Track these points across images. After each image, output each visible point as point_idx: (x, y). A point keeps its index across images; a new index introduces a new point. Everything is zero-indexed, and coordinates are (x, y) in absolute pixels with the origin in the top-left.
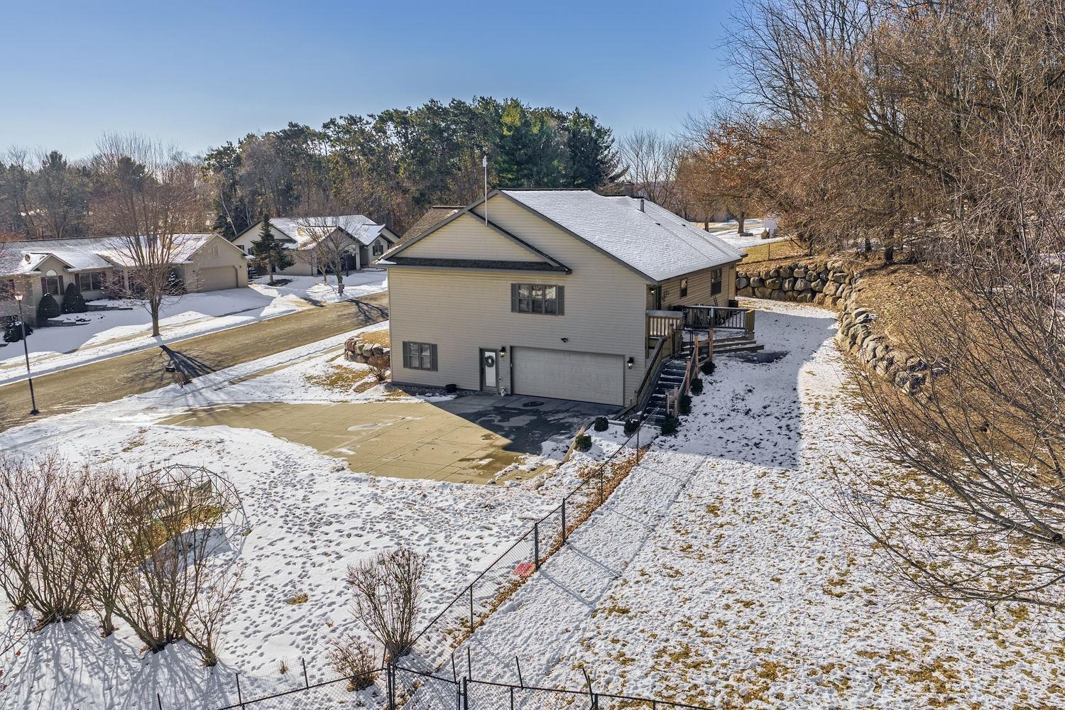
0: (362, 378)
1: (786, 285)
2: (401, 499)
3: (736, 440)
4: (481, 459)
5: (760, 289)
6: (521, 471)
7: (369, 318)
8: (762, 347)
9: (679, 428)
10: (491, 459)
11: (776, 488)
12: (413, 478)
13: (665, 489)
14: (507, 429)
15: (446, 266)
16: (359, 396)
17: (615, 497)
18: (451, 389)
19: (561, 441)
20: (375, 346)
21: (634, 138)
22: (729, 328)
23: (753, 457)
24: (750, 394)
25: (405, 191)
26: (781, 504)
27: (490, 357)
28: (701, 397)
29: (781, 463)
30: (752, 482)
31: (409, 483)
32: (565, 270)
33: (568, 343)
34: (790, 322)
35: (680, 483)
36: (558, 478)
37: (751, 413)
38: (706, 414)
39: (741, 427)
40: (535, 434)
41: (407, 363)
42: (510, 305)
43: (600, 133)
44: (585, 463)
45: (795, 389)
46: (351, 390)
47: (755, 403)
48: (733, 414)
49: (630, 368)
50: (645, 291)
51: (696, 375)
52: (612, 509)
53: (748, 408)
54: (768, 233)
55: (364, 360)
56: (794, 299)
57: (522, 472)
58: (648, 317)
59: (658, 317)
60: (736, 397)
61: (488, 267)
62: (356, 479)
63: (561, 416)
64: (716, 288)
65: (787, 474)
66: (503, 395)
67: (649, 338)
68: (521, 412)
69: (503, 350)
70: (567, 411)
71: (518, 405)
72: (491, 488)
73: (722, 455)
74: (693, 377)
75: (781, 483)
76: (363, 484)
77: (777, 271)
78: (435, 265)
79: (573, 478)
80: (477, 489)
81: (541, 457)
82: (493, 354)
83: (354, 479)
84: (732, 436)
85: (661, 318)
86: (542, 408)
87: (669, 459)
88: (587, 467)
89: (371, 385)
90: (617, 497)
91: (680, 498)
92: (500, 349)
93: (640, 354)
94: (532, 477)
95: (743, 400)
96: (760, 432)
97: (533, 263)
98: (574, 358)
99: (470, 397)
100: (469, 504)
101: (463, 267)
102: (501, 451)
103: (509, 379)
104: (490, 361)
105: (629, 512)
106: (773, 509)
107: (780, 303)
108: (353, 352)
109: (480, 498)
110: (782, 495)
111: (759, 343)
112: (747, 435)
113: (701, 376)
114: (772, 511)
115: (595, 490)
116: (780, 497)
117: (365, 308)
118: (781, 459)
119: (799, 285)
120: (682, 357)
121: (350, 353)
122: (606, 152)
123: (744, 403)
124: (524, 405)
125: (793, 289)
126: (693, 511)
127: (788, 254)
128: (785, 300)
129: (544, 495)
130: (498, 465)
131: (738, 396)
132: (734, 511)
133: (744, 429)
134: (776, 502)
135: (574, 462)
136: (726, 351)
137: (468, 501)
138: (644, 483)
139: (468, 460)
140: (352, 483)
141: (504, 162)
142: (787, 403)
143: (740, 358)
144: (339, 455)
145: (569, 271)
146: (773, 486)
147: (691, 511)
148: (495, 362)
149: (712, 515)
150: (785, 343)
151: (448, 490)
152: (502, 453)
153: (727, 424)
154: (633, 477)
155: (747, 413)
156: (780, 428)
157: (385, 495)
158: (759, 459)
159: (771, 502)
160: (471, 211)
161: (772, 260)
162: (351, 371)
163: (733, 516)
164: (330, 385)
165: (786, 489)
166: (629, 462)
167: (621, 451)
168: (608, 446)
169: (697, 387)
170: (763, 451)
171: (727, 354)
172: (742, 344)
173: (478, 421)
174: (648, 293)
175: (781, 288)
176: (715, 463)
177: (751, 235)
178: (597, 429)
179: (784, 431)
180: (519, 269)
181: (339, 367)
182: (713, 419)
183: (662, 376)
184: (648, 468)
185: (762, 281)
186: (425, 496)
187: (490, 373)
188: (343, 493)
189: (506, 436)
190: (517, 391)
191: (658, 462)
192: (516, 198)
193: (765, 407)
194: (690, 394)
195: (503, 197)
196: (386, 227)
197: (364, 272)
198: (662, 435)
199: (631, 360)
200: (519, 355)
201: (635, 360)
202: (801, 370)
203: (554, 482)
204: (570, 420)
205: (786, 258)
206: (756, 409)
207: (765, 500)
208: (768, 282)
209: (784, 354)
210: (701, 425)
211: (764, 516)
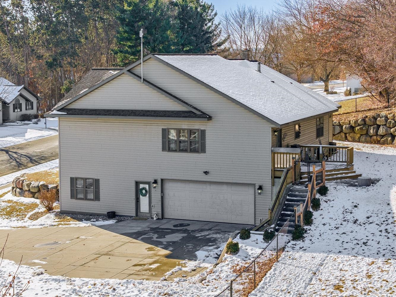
0: (34, 209)
1: (371, 131)
2: (96, 292)
3: (349, 241)
4: (151, 264)
5: (351, 134)
6: (184, 271)
7: (20, 164)
8: (360, 175)
9: (305, 235)
10: (158, 264)
11: (382, 271)
12: (100, 278)
13: (301, 276)
14: (165, 243)
15: (109, 115)
16: (35, 222)
17: (264, 283)
18: (112, 215)
19: (211, 251)
20: (41, 183)
21: (238, 13)
22: (334, 161)
23: (363, 252)
24: (356, 208)
25: (40, 57)
26: (387, 282)
27: (144, 188)
28: (319, 212)
29: (384, 255)
30: (365, 268)
31: (98, 281)
32: (207, 117)
33: (208, 175)
34: (378, 158)
35: (311, 272)
36: (217, 274)
37: (358, 222)
38: (324, 224)
39: (352, 232)
40: (188, 246)
41: (74, 195)
42: (161, 146)
43: (205, 8)
44: (236, 262)
45: (389, 204)
46: (26, 219)
47: (360, 214)
48: (344, 223)
49: (260, 194)
50: (271, 133)
51: (315, 196)
52: (263, 292)
53: (355, 219)
54: (350, 92)
55: (31, 195)
56: (378, 142)
57: (186, 272)
58: (274, 153)
59: (281, 153)
60: (346, 211)
61: (144, 115)
62: (56, 280)
63: (206, 233)
64: (320, 133)
65: (389, 261)
66: (155, 219)
67: (274, 170)
68: (173, 232)
69: (155, 182)
70: (210, 229)
71: (170, 226)
72: (165, 283)
73: (340, 252)
74: (313, 197)
75: (386, 267)
76: (61, 283)
77: (364, 120)
78: (99, 114)
79: (229, 273)
80: (155, 283)
81: (197, 262)
82: (147, 186)
83: (53, 280)
84: (345, 238)
85: (284, 153)
86: (190, 228)
87: (301, 257)
88: (238, 265)
89: (42, 214)
90: (265, 283)
91: (313, 282)
92: (153, 181)
93: (267, 182)
94: (194, 275)
95: (351, 213)
96: (366, 235)
97: (180, 111)
98: (214, 187)
99: (128, 221)
100: (151, 293)
101: (123, 115)
102: (165, 259)
103: (160, 206)
104: (144, 192)
105: (277, 293)
106: (382, 285)
107: (367, 145)
108: (21, 189)
109: (158, 289)
110: (387, 276)
111: (357, 173)
112: (356, 238)
113: (318, 196)
114: (381, 286)
115: (247, 280)
116: (386, 277)
117: (15, 155)
118: (384, 252)
119: (381, 131)
120: (302, 183)
121: (18, 190)
122: (210, 24)
123: (352, 215)
124: (174, 226)
125: (377, 135)
126: (324, 290)
127: (370, 107)
128: (371, 143)
129: (208, 285)
130: (165, 268)
131: (347, 211)
132: (354, 288)
133: (354, 233)
134: (384, 280)
135: (227, 263)
136: (334, 179)
137: (150, 292)
138: (285, 273)
139: (141, 265)
140: (53, 282)
141: (125, 32)
142: (384, 214)
143: (345, 183)
144: (35, 264)
145: (210, 118)
146: (380, 270)
147: (322, 290)
148: (148, 193)
149: (338, 291)
150: (376, 173)
151: (132, 285)
152: (166, 260)
153: (341, 231)
154: (275, 270)
155: (355, 222)
156: (381, 231)
157: (82, 290)
158: (368, 253)
159: (380, 280)
160: (129, 71)
161: (359, 111)
162: (22, 204)
163: (354, 291)
164: (7, 215)
165: (390, 272)
166: (270, 260)
167: (263, 253)
168: (252, 249)
169: (316, 205)
170: (370, 247)
171: (334, 181)
172: (345, 173)
173: (140, 238)
174: (273, 135)
175: (367, 134)
176: (335, 257)
177: (336, 93)
178: (242, 238)
179: (384, 233)
180: (169, 116)
181: (9, 201)
182: (331, 228)
183: (288, 197)
184: (286, 264)
185: (352, 128)
186: (114, 289)
187: (144, 201)
188: (48, 290)
189: (166, 248)
190: (166, 216)
191: (293, 259)
192: (166, 61)
193: (368, 218)
194: (311, 210)
195: (156, 60)
196: (24, 88)
197: (6, 126)
198: (293, 240)
199: (260, 188)
200: (168, 186)
201: (263, 188)
202: (392, 191)
203: (214, 277)
204: (215, 236)
205: (370, 110)
206: (362, 219)
207: (375, 279)
208: (357, 128)
209: (378, 181)
210: (321, 232)
211: (376, 289)
